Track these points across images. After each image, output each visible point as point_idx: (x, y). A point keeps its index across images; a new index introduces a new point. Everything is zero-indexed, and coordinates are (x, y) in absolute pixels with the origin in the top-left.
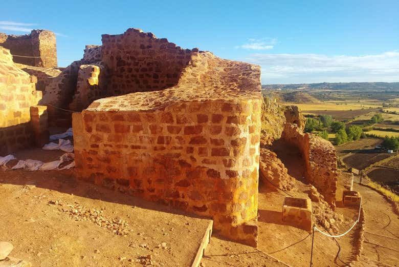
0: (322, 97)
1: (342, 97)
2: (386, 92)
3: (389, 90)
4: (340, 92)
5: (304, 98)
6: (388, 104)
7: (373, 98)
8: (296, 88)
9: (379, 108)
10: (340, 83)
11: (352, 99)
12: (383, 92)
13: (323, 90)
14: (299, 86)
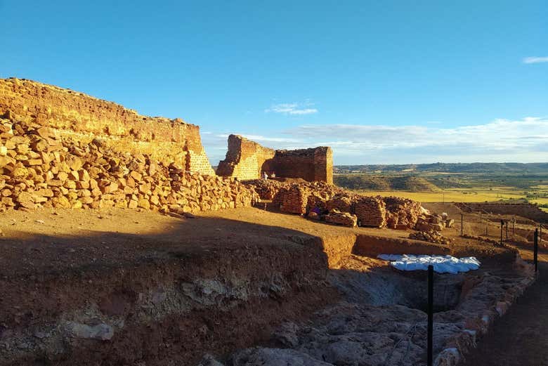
0: (441, 183)
1: (467, 183)
2: (524, 176)
3: (526, 174)
4: (462, 176)
5: (419, 185)
6: (531, 193)
7: (509, 185)
8: (401, 170)
9: (522, 199)
10: (459, 164)
11: (481, 186)
12: (519, 177)
13: (437, 173)
14: (405, 167)
